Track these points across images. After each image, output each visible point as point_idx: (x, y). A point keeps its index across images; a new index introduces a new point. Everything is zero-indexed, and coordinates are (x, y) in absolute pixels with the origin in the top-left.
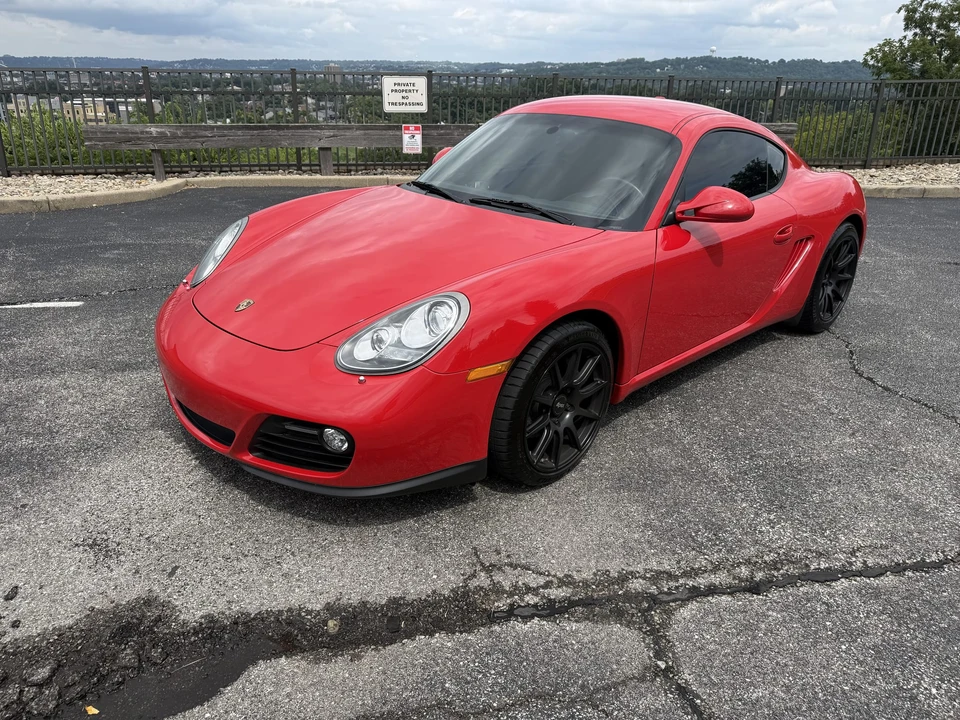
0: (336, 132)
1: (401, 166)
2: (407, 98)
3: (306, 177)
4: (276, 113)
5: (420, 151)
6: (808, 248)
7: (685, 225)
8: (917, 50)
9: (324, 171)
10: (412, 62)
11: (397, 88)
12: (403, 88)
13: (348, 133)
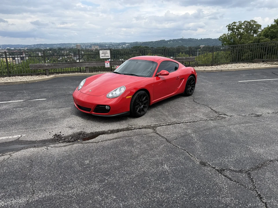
0: (89, 63)
1: (105, 70)
2: (105, 55)
3: (82, 74)
4: (62, 58)
5: (109, 67)
6: (184, 80)
7: (159, 76)
8: (231, 37)
9: (87, 72)
10: (101, 43)
11: (103, 53)
12: (104, 53)
13: (92, 63)
